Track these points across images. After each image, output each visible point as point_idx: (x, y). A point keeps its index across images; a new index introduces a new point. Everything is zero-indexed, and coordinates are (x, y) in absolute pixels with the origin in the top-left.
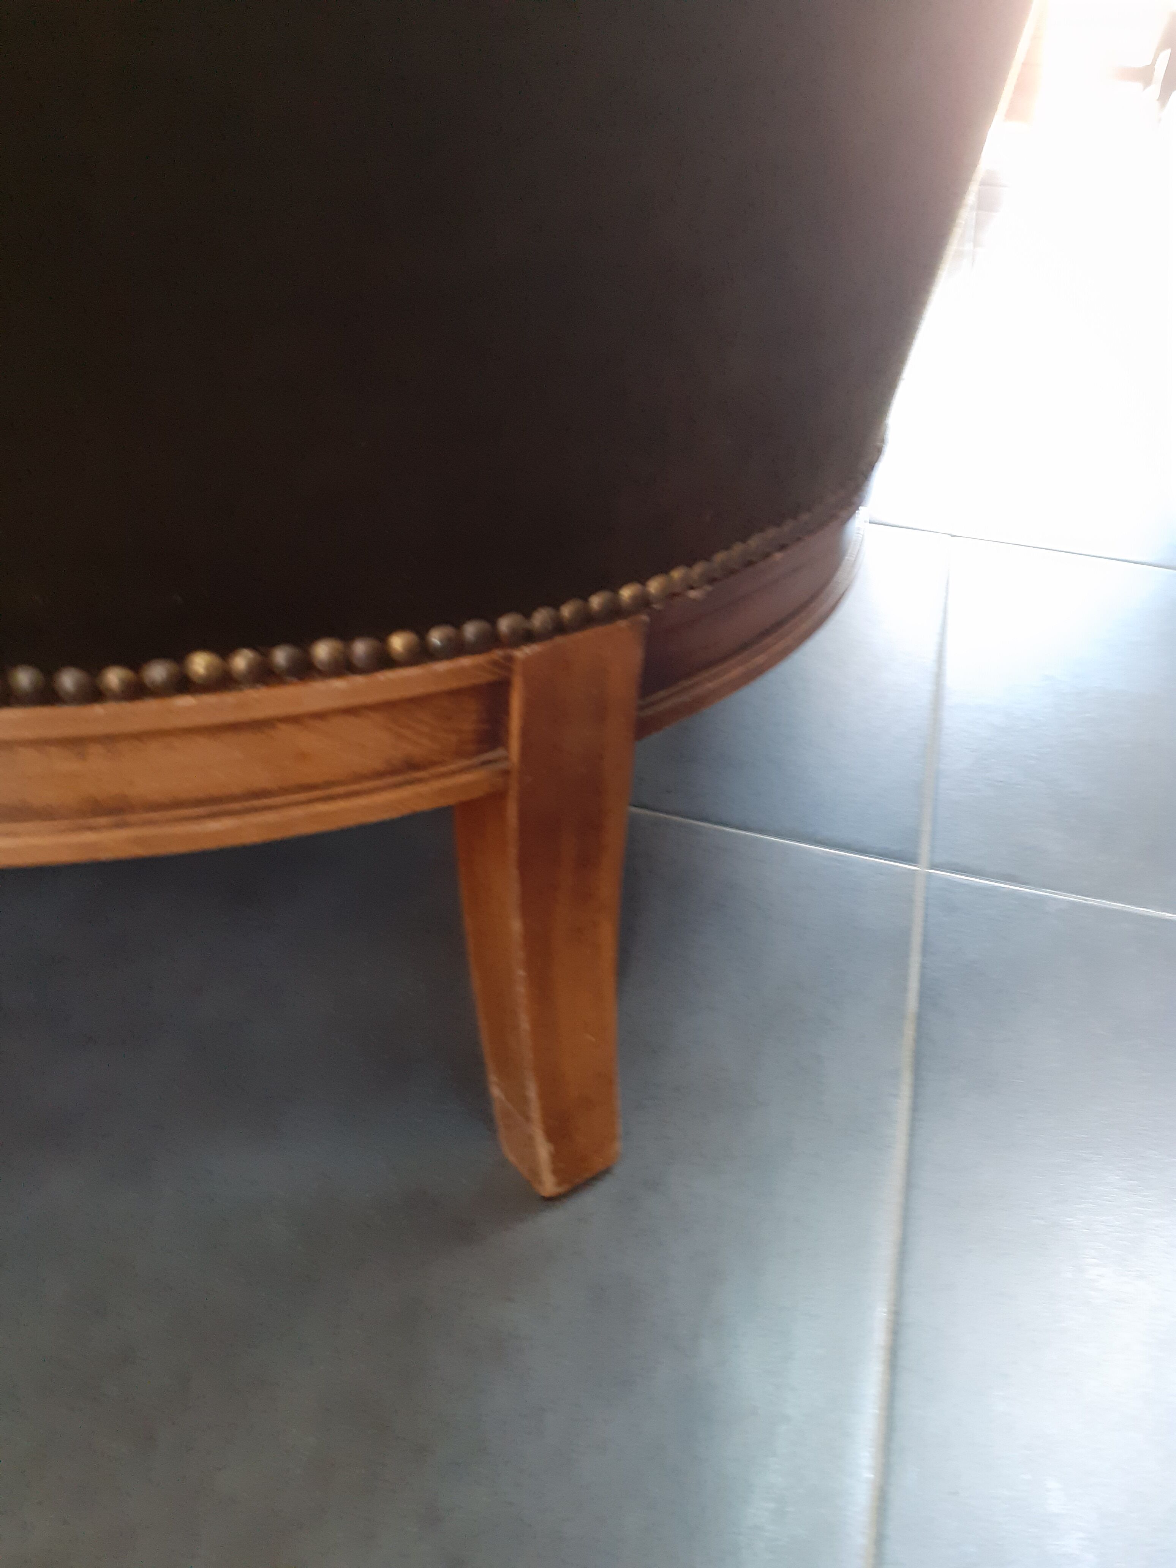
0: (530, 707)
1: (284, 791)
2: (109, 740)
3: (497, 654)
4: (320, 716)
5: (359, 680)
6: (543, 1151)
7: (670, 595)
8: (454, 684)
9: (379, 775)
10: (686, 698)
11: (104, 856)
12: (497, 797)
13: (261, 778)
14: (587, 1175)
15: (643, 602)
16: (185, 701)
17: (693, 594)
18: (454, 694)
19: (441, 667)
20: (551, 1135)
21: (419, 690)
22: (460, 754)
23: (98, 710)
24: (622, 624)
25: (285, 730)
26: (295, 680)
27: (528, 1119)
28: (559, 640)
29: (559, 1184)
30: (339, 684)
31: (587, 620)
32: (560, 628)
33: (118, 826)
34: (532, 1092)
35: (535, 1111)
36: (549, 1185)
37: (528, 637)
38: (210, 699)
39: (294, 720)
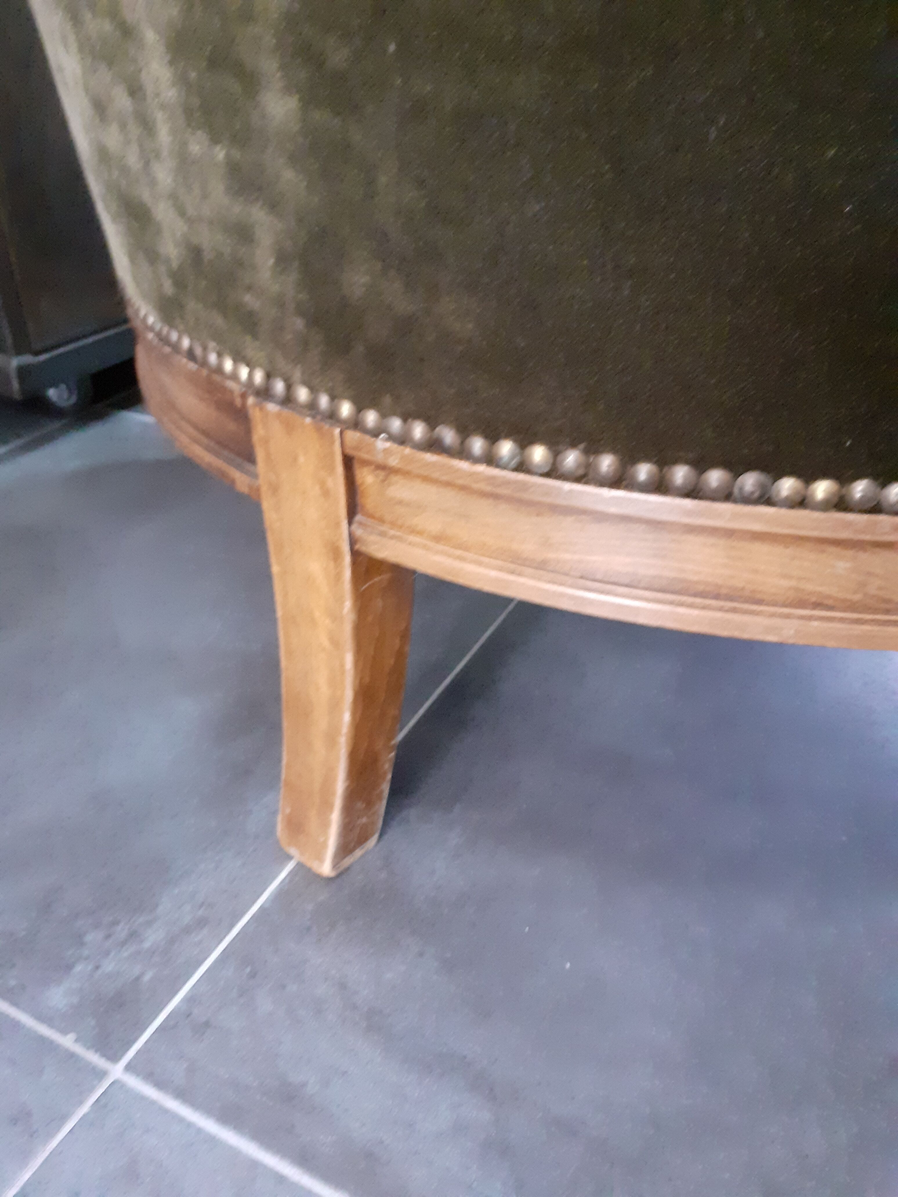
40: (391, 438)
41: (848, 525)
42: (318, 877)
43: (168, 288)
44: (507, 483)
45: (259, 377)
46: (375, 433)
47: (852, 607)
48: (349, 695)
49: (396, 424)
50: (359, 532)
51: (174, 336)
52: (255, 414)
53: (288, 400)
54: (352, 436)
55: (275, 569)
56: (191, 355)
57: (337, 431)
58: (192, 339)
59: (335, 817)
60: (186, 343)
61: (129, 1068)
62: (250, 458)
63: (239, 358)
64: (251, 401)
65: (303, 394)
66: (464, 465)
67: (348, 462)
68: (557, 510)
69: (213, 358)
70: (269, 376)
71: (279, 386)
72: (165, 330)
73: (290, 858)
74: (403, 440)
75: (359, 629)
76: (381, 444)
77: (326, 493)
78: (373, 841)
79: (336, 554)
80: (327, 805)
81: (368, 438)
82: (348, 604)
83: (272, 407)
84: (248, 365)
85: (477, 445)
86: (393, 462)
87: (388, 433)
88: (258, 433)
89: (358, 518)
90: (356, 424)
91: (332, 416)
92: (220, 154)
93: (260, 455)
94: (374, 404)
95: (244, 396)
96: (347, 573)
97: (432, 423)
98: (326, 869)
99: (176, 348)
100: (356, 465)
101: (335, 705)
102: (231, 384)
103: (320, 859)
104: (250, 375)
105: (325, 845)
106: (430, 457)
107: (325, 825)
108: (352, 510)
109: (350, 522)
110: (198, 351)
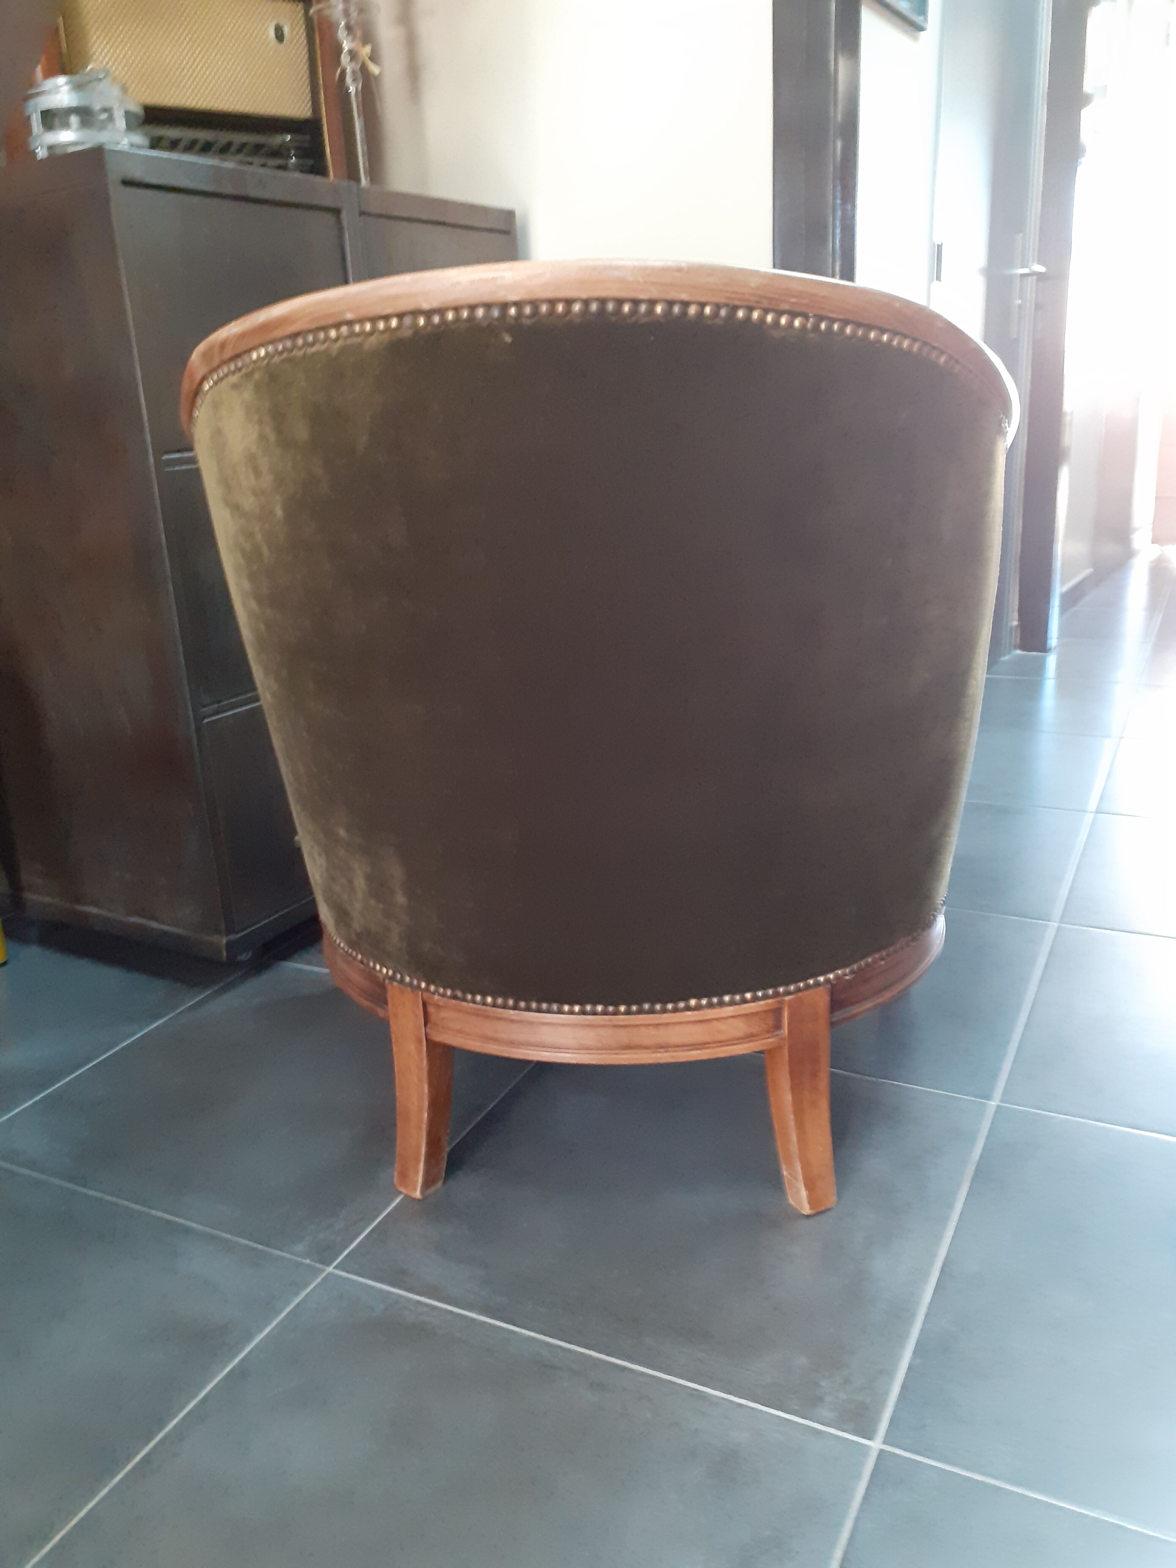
0: (791, 1016)
1: (715, 1042)
2: (657, 1025)
3: (779, 999)
4: (726, 1018)
5: (737, 1007)
6: (804, 1193)
7: (837, 978)
8: (765, 1009)
9: (742, 1038)
10: (848, 1015)
11: (662, 1061)
12: (780, 1048)
13: (707, 1039)
14: (823, 1208)
15: (828, 981)
16: (689, 1013)
17: (847, 978)
18: (766, 1012)
19: (762, 1003)
20: (807, 1187)
21: (753, 1011)
22: (768, 1032)
23: (665, 1015)
24: (822, 988)
25: (715, 1023)
26: (719, 1007)
27: (796, 1179)
28: (800, 994)
29: (811, 1208)
30: (731, 1008)
31: (808, 987)
32: (799, 990)
33: (666, 1052)
34: (799, 1168)
35: (801, 1177)
36: (806, 1210)
37: (788, 993)
38: (696, 1012)
39: (717, 1019)
40: (439, 995)
41: (588, 1020)
42: (414, 1199)
43: (354, 937)
44: (479, 1010)
45: (390, 973)
46: (434, 993)
47: (598, 1049)
48: (426, 1103)
49: (441, 990)
50: (428, 1030)
51: (354, 954)
52: (389, 987)
53: (402, 981)
54: (426, 995)
55: (395, 1049)
56: (362, 962)
57: (420, 993)
58: (362, 956)
59: (422, 1166)
60: (360, 957)
61: (335, 1268)
62: (385, 1002)
63: (382, 965)
64: (387, 981)
65: (408, 979)
66: (464, 1004)
67: (425, 1005)
68: (500, 1019)
69: (371, 964)
70: (394, 973)
71: (399, 976)
72: (350, 951)
73: (401, 1193)
74: (444, 995)
75: (430, 1073)
76: (436, 997)
77: (416, 1016)
78: (439, 1184)
79: (420, 1041)
80: (418, 1161)
81: (431, 995)
82: (425, 1062)
83: (395, 984)
84: (386, 968)
85: (469, 997)
86: (441, 1004)
87: (438, 993)
88: (389, 995)
89: (429, 1025)
90: (427, 989)
91: (419, 987)
92: (381, 906)
93: (389, 1001)
94: (434, 983)
95: (384, 980)
96: (425, 1049)
97: (453, 990)
98: (418, 1194)
99: (355, 958)
100: (428, 1005)
101: (421, 1110)
102: (379, 975)
103: (415, 1190)
104: (387, 972)
105: (417, 1182)
106: (454, 1001)
107: (417, 1173)
108: (426, 1023)
109: (425, 1025)
110: (365, 961)
